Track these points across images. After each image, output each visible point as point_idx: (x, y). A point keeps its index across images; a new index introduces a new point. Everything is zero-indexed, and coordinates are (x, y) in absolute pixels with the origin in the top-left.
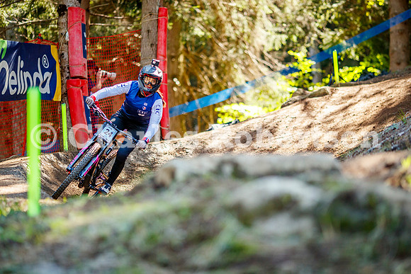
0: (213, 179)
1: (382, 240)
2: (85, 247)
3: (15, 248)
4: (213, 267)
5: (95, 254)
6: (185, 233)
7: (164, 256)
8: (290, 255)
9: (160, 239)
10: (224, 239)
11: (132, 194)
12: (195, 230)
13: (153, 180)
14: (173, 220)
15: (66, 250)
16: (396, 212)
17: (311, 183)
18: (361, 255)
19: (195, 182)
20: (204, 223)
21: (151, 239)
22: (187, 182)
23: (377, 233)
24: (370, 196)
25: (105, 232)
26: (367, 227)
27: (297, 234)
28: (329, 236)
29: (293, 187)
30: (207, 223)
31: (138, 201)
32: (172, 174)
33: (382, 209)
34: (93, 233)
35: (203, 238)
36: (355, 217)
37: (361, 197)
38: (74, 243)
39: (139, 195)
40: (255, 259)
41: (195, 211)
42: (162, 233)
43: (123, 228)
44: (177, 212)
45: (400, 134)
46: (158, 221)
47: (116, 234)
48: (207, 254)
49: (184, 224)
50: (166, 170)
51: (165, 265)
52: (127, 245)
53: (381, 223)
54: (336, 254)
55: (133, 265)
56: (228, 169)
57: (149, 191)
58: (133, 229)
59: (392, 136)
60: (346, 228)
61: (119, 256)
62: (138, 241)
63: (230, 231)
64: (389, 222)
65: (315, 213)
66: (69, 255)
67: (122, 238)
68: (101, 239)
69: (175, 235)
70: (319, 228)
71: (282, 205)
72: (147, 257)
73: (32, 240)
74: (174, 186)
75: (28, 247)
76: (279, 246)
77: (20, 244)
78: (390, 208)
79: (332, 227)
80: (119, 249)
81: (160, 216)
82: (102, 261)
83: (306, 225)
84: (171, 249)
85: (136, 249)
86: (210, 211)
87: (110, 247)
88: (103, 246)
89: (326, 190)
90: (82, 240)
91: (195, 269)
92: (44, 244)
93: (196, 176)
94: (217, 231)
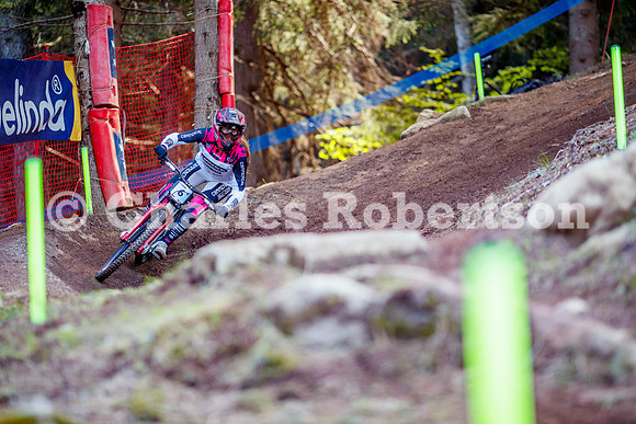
0: (265, 269)
1: (443, 347)
2: (101, 364)
3: (15, 366)
4: (246, 386)
5: (110, 373)
6: (216, 345)
7: (190, 373)
8: (337, 368)
9: (187, 352)
10: (261, 351)
12: (228, 340)
13: (190, 271)
14: (202, 328)
15: (76, 368)
17: (362, 280)
18: (416, 366)
20: (238, 332)
21: (177, 352)
22: (231, 274)
23: (436, 340)
24: (430, 293)
25: (122, 344)
26: (424, 333)
27: (345, 343)
28: (383, 344)
29: (341, 286)
30: (241, 332)
31: (167, 303)
32: (212, 265)
33: (443, 310)
34: (109, 346)
35: (236, 351)
36: (411, 320)
37: (420, 298)
38: (85, 356)
40: (294, 375)
41: (229, 316)
42: (190, 344)
43: (144, 338)
44: (207, 318)
45: (545, 184)
46: (185, 330)
47: (136, 346)
48: (243, 368)
49: (215, 334)
50: (204, 258)
51: (192, 384)
52: (148, 360)
53: (442, 326)
54: (388, 365)
55: (154, 386)
56: (282, 256)
58: (156, 339)
59: (534, 187)
60: (401, 334)
61: (139, 374)
62: (162, 355)
63: (268, 342)
65: (366, 318)
66: (81, 374)
67: (143, 351)
68: (118, 354)
69: (204, 347)
70: (370, 334)
71: (326, 308)
72: (170, 375)
73: (37, 357)
74: (214, 280)
75: (30, 365)
76: (321, 358)
77: (20, 361)
79: (385, 334)
80: (139, 365)
81: (189, 324)
82: (120, 380)
83: (355, 331)
84: (199, 364)
85: (160, 365)
86: (246, 315)
87: (128, 364)
88: (120, 362)
89: (378, 289)
90: (95, 356)
91: (225, 388)
92: (50, 361)
93: (242, 266)
94: (252, 342)
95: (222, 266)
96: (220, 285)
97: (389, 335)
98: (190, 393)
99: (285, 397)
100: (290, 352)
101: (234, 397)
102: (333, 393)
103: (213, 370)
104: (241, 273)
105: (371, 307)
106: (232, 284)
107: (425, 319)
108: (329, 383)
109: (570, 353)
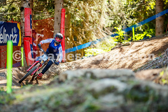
0: (83, 79)
1: (151, 105)
2: (30, 106)
3: (1, 106)
5: (34, 109)
6: (71, 101)
7: (62, 110)
9: (61, 103)
10: (87, 104)
11: (49, 85)
12: (75, 100)
13: (58, 79)
14: (66, 95)
15: (22, 107)
16: (157, 94)
17: (123, 81)
19: (75, 80)
20: (79, 97)
21: (57, 103)
22: (72, 80)
23: (149, 102)
24: (147, 87)
25: (38, 100)
26: (145, 100)
27: (116, 102)
28: (130, 103)
29: (115, 83)
30: (80, 97)
31: (52, 88)
32: (66, 77)
33: (151, 92)
34: (33, 101)
35: (78, 103)
36: (140, 95)
37: (143, 87)
38: (25, 104)
39: (52, 85)
41: (75, 92)
42: (61, 101)
43: (45, 98)
44: (67, 92)
45: (159, 62)
46: (60, 96)
47: (42, 101)
49: (70, 97)
50: (63, 75)
52: (47, 106)
53: (151, 98)
54: (132, 110)
56: (89, 75)
57: (56, 83)
58: (50, 99)
59: (156, 62)
60: (136, 100)
61: (44, 110)
62: (52, 104)
63: (89, 100)
64: (154, 98)
65: (124, 93)
66: (23, 109)
67: (45, 103)
68: (37, 103)
69: (67, 101)
70: (126, 99)
71: (111, 90)
72: (55, 110)
73: (8, 103)
74: (67, 82)
75: (6, 106)
76: (109, 107)
77: (3, 104)
78: (154, 92)
79: (131, 99)
80: (44, 107)
81: (61, 94)
82: (37, 111)
83: (120, 98)
84: (65, 107)
85: (51, 107)
86: (81, 92)
87: (40, 106)
88: (37, 106)
89: (128, 84)
90: (28, 103)
93: (76, 77)
94: (84, 101)
95: (69, 77)
96: (68, 84)
103: (71, 109)
105: (126, 90)
106: (73, 83)
107: (145, 95)
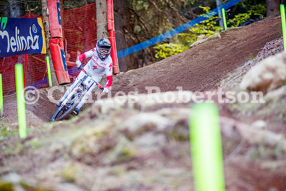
0: (123, 111)
2: (49, 156)
3: (12, 158)
4: (113, 164)
5: (54, 160)
6: (99, 146)
7: (88, 159)
8: (153, 155)
9: (87, 150)
10: (119, 149)
11: (78, 121)
12: (105, 144)
13: (90, 113)
14: (93, 139)
15: (39, 158)
17: (164, 115)
20: (109, 140)
21: (82, 150)
22: (108, 114)
25: (59, 146)
27: (156, 144)
28: (173, 143)
29: (154, 118)
30: (111, 140)
31: (79, 128)
32: (100, 109)
34: (53, 147)
35: (108, 149)
38: (42, 152)
39: (81, 123)
40: (134, 159)
41: (105, 133)
42: (88, 146)
43: (68, 143)
44: (96, 134)
45: (252, 68)
46: (86, 140)
47: (65, 148)
48: (111, 156)
49: (99, 141)
51: (89, 164)
52: (70, 154)
54: (175, 153)
55: (72, 165)
56: (131, 105)
57: (87, 120)
58: (74, 144)
59: (248, 69)
60: (181, 139)
61: (66, 160)
62: (76, 151)
63: (123, 145)
65: (166, 133)
66: (41, 160)
67: (68, 150)
68: (57, 151)
69: (94, 147)
70: (168, 139)
71: (148, 129)
72: (79, 160)
73: (21, 153)
74: (100, 116)
75: (18, 157)
76: (146, 151)
77: (14, 156)
79: (174, 139)
80: (66, 156)
81: (87, 137)
82: (58, 163)
83: (161, 138)
84: (92, 155)
87: (62, 156)
88: (58, 155)
89: (171, 119)
90: (47, 152)
91: (104, 166)
92: (27, 155)
93: (113, 109)
94: (115, 144)
95: (104, 110)
96: (103, 119)
97: (176, 139)
98: (89, 168)
99: (130, 169)
100: (132, 149)
101: (108, 169)
102: (151, 167)
103: (98, 158)
104: (112, 113)
105: (168, 127)
106: (108, 118)
108: (150, 162)
109: (257, 146)
